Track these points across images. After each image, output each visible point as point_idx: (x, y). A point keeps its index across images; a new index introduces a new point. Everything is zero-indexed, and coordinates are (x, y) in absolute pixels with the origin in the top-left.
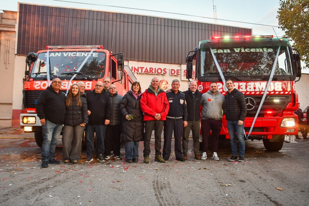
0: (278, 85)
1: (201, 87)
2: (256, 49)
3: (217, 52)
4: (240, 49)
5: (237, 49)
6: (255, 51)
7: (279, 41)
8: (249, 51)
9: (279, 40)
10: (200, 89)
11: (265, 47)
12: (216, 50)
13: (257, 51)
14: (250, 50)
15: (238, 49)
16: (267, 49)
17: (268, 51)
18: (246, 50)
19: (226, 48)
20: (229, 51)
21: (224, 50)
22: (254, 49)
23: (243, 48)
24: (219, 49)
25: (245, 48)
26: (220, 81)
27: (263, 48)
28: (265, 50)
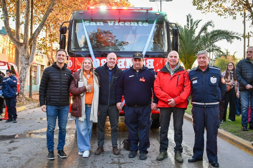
0: (150, 62)
1: (71, 62)
2: (131, 23)
3: (90, 25)
4: (114, 21)
5: (111, 22)
6: (129, 25)
7: (155, 15)
8: (123, 25)
9: (156, 13)
10: (70, 64)
12: (89, 22)
13: (131, 25)
14: (124, 23)
15: (111, 21)
16: (142, 23)
17: (143, 25)
18: (121, 24)
19: (100, 21)
20: (102, 24)
21: (97, 22)
22: (129, 23)
23: (118, 21)
24: (92, 21)
25: (119, 21)
26: (90, 56)
27: (139, 22)
28: (140, 24)
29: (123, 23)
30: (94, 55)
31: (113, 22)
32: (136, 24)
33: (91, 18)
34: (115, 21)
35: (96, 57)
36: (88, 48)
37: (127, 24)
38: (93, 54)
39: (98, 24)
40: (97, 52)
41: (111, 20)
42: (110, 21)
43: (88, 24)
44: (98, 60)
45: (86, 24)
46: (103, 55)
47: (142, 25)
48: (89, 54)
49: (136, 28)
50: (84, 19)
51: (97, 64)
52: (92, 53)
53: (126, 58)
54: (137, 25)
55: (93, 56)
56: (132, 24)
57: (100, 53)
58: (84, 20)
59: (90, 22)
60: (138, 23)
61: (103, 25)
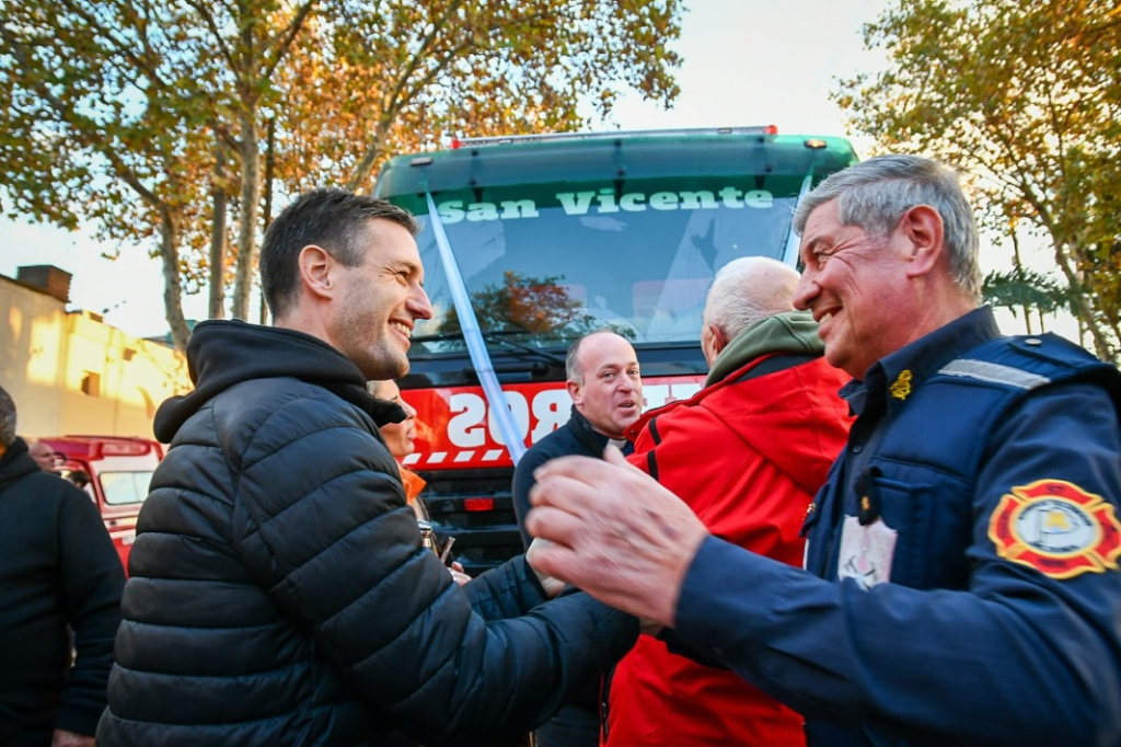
2: (682, 194)
3: (465, 219)
4: (592, 194)
5: (576, 200)
6: (675, 207)
7: (803, 148)
8: (641, 208)
9: (807, 144)
11: (730, 185)
12: (459, 204)
13: (684, 206)
14: (647, 198)
15: (580, 195)
16: (740, 193)
17: (745, 204)
18: (628, 203)
19: (516, 193)
20: (529, 210)
21: (503, 204)
22: (672, 197)
23: (610, 191)
24: (479, 200)
25: (620, 190)
26: (470, 381)
27: (722, 189)
28: (730, 198)
29: (641, 197)
30: (497, 371)
31: (585, 199)
32: (708, 201)
33: (473, 183)
34: (598, 193)
35: (505, 384)
36: (461, 336)
37: (662, 202)
38: (490, 366)
39: (511, 211)
40: (511, 354)
41: (575, 188)
42: (572, 195)
43: (458, 216)
44: (516, 398)
45: (449, 216)
46: (546, 367)
47: (740, 205)
48: (465, 370)
49: (712, 223)
50: (433, 189)
51: (511, 419)
52: (481, 361)
53: (673, 379)
54: (715, 205)
55: (489, 380)
56: (690, 202)
57: (529, 361)
58: (439, 197)
59: (465, 209)
60: (718, 198)
61: (535, 214)
